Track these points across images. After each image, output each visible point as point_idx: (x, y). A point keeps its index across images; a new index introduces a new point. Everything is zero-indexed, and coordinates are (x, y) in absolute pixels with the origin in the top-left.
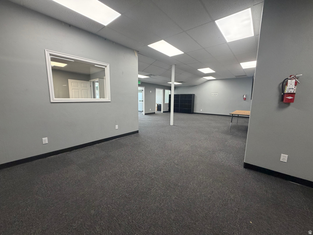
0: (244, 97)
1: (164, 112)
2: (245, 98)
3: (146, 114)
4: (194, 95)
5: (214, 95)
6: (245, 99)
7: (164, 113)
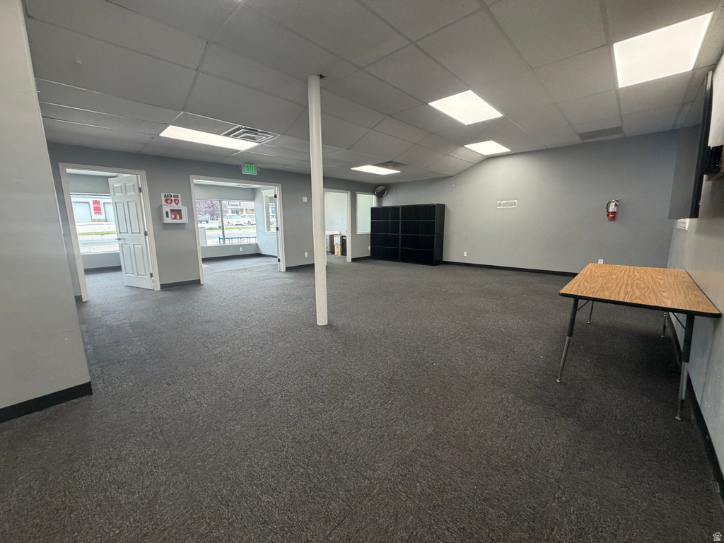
0: (611, 210)
1: (353, 260)
2: (613, 213)
3: (288, 269)
4: (444, 205)
5: (504, 205)
6: (613, 217)
7: (353, 264)
